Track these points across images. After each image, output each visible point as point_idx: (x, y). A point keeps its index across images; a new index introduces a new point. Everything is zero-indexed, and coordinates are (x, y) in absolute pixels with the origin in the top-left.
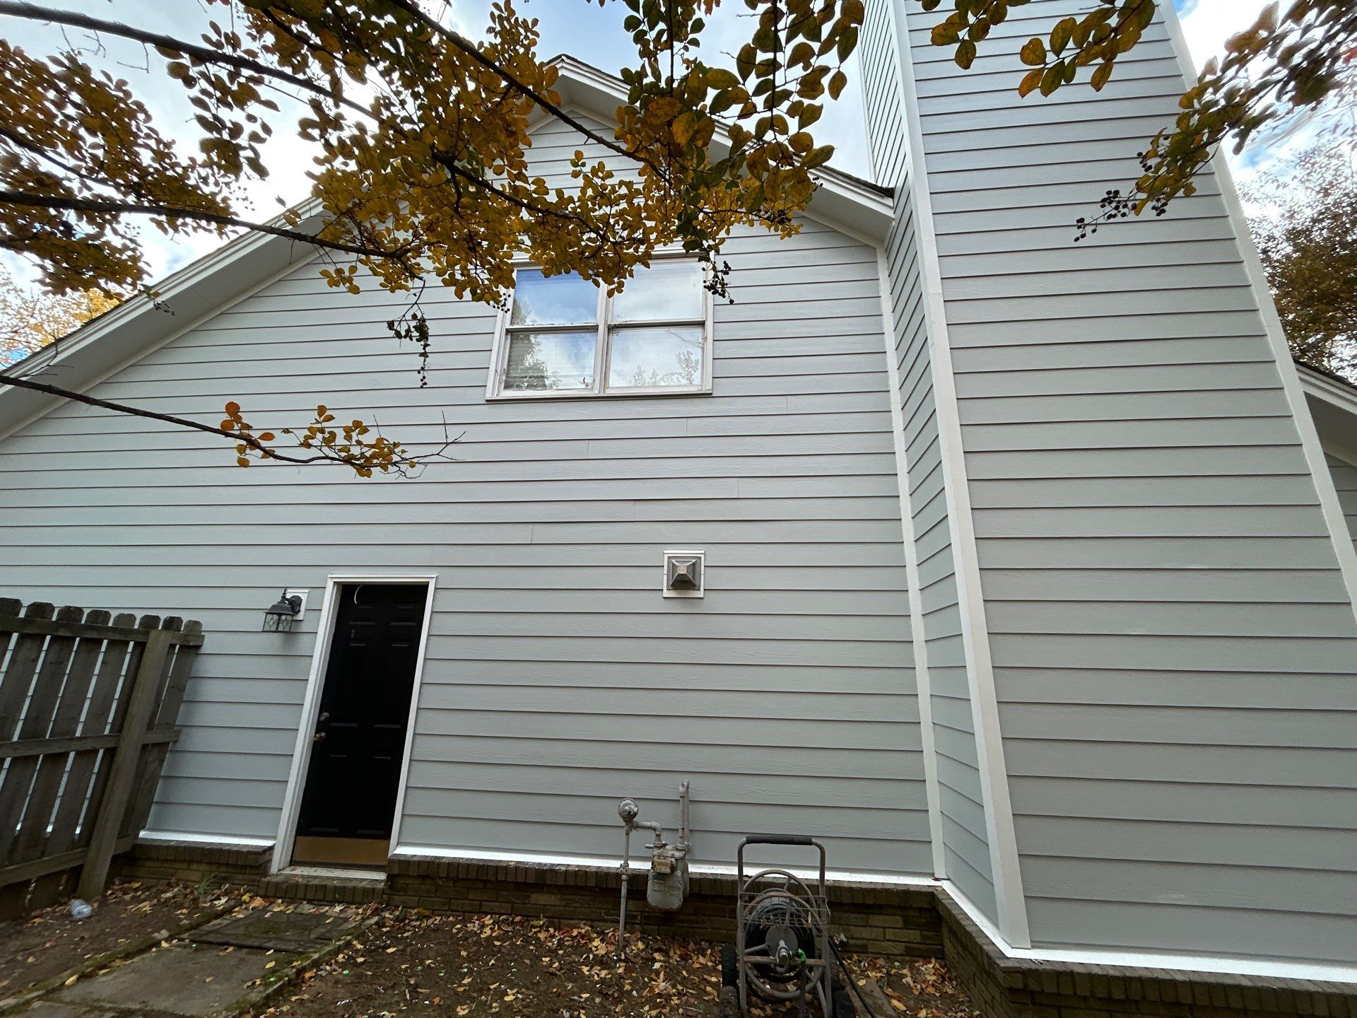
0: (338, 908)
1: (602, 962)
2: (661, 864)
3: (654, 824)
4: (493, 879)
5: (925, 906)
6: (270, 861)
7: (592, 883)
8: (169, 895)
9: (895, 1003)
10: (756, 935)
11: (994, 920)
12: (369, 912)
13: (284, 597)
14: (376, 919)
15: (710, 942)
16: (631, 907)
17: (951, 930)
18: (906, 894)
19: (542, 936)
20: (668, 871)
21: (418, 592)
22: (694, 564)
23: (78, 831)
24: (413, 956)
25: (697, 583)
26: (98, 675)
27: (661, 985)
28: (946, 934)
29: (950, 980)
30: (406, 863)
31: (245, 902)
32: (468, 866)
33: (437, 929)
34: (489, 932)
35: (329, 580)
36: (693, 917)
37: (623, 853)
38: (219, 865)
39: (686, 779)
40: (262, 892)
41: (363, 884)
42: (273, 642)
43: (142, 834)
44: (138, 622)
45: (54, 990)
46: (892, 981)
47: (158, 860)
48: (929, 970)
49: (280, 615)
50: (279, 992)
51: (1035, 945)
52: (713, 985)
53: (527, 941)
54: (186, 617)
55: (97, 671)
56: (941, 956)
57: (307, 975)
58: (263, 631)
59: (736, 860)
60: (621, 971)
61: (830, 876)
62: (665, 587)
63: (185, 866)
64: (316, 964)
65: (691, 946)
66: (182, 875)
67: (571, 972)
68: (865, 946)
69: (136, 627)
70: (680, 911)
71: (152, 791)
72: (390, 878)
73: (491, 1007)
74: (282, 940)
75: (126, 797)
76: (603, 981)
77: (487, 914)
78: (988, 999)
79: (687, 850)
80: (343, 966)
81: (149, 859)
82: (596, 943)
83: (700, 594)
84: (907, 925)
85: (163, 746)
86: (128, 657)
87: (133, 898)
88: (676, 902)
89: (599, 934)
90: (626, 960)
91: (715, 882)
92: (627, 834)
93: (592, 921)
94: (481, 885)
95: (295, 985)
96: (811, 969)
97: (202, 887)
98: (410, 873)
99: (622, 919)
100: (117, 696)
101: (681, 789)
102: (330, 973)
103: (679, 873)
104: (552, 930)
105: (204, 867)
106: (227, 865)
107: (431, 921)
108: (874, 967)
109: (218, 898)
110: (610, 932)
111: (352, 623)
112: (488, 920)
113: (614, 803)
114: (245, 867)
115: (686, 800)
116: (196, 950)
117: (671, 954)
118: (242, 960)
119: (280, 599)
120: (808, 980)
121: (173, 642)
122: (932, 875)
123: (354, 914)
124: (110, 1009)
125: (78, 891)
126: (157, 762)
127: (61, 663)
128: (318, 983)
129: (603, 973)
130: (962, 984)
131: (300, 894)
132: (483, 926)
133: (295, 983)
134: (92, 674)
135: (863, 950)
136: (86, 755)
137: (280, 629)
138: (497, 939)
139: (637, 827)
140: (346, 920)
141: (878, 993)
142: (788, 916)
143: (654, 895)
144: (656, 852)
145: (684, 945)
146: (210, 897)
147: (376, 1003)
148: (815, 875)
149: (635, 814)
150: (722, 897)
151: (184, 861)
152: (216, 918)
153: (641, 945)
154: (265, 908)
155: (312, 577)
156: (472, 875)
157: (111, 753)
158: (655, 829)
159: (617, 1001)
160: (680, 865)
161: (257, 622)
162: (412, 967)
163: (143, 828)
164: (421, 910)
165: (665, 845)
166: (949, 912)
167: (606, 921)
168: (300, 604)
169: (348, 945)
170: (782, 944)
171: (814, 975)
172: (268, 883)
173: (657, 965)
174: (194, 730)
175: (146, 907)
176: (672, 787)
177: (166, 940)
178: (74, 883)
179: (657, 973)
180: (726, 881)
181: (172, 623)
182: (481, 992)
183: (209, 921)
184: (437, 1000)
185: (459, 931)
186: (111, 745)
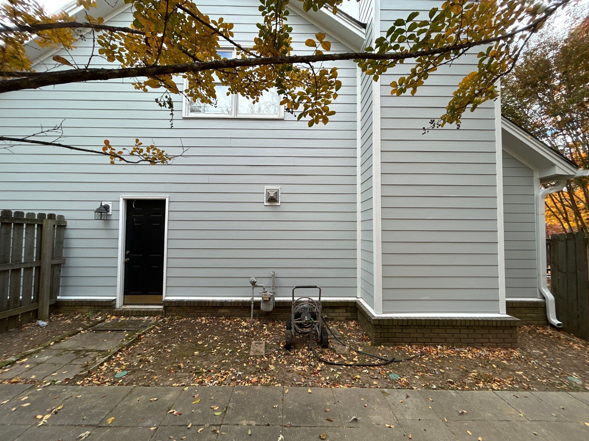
0: (146, 318)
1: (246, 328)
2: (265, 297)
3: (262, 285)
4: (204, 306)
5: (353, 306)
6: (116, 304)
7: (241, 305)
8: (77, 317)
9: (341, 332)
10: (298, 315)
11: (373, 307)
12: (159, 318)
13: (101, 205)
14: (162, 320)
15: (282, 321)
16: (255, 312)
17: (361, 312)
18: (347, 303)
19: (224, 322)
20: (268, 299)
21: (162, 203)
22: (276, 192)
23: (32, 298)
24: (179, 330)
25: (277, 199)
26: (25, 238)
27: (266, 332)
28: (359, 313)
29: (358, 325)
30: (171, 302)
31: (109, 318)
32: (194, 302)
33: (185, 322)
34: (204, 322)
35: (121, 198)
36: (277, 313)
37: (251, 295)
38: (95, 306)
39: (274, 270)
40: (115, 314)
41: (154, 310)
42: (100, 224)
43: (58, 297)
44: (36, 216)
45: (47, 346)
46: (341, 327)
47: (68, 306)
48: (352, 324)
49: (101, 212)
50: (133, 342)
51: (384, 313)
52: (283, 331)
53: (219, 323)
54: (57, 214)
55: (24, 237)
56: (356, 319)
57: (142, 337)
58: (95, 219)
59: (292, 295)
60: (252, 330)
61: (322, 299)
62: (265, 202)
63: (80, 307)
64: (144, 333)
65: (276, 322)
66: (79, 310)
67: (236, 331)
68: (333, 318)
69: (36, 218)
70: (272, 311)
71: (58, 282)
72: (164, 307)
73: (210, 341)
74: (128, 328)
75: (49, 285)
76: (247, 333)
77: (203, 316)
78: (368, 328)
79: (274, 293)
80: (154, 334)
81: (64, 306)
82: (243, 323)
83: (279, 204)
84: (347, 311)
85: (59, 265)
86: (36, 231)
87: (62, 319)
88: (271, 308)
89: (244, 320)
90: (254, 327)
91: (284, 302)
92: (253, 289)
93: (241, 317)
94: (200, 308)
95: (138, 340)
96: (315, 323)
97: (90, 314)
98: (172, 305)
99: (252, 315)
100: (35, 246)
101: (272, 273)
102: (150, 336)
103: (271, 300)
104: (227, 320)
105: (88, 307)
106: (98, 306)
107: (182, 320)
108: (335, 324)
109: (98, 317)
110: (248, 320)
111: (133, 216)
112: (203, 318)
113: (247, 279)
114: (106, 306)
115: (274, 277)
116: (96, 333)
117: (269, 324)
118: (115, 334)
119: (100, 206)
120: (314, 327)
121: (54, 224)
122: (356, 297)
123: (153, 319)
124: (71, 350)
125: (38, 317)
126: (58, 272)
127: (8, 233)
128: (146, 339)
129: (246, 331)
130: (362, 326)
131: (130, 314)
132: (202, 320)
133: (139, 339)
134: (23, 238)
135: (332, 319)
136: (28, 269)
137: (102, 218)
138: (208, 323)
139: (257, 286)
140: (151, 321)
141: (336, 330)
142: (308, 310)
143: (263, 307)
144: (263, 294)
145: (273, 321)
146: (94, 317)
147: (169, 342)
148: (317, 299)
149: (256, 282)
150: (286, 307)
151: (79, 306)
152: (99, 323)
153: (259, 322)
154: (117, 319)
155: (113, 196)
156: (196, 305)
157: (38, 269)
158: (263, 287)
159: (252, 337)
160: (272, 297)
161: (92, 215)
162: (179, 332)
163: (58, 295)
164: (178, 316)
165: (266, 292)
166: (360, 306)
167: (246, 316)
168: (109, 208)
169: (154, 327)
170: (306, 317)
171: (316, 326)
172: (117, 311)
173: (264, 328)
174: (70, 259)
175: (69, 321)
176: (268, 273)
177: (83, 331)
178: (36, 315)
179: (265, 329)
180: (288, 302)
181: (51, 216)
182: (205, 337)
183: (97, 324)
184: (190, 341)
185: (194, 322)
186: (38, 265)
